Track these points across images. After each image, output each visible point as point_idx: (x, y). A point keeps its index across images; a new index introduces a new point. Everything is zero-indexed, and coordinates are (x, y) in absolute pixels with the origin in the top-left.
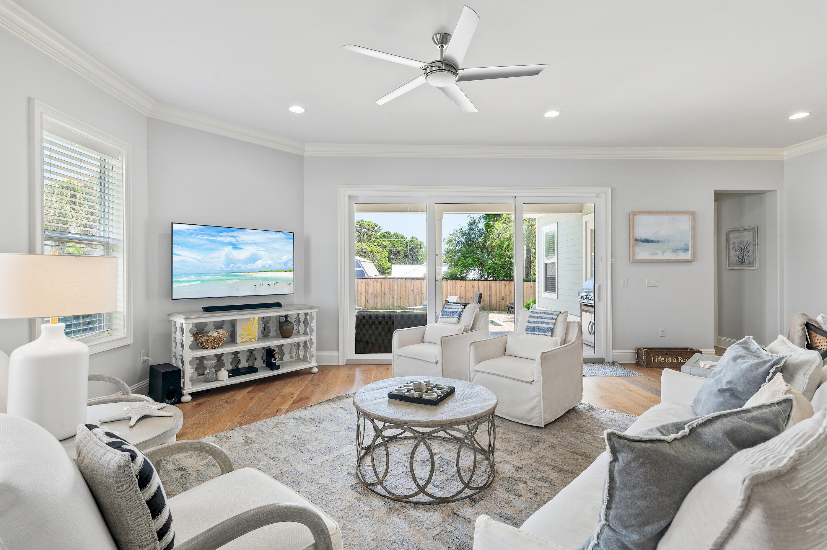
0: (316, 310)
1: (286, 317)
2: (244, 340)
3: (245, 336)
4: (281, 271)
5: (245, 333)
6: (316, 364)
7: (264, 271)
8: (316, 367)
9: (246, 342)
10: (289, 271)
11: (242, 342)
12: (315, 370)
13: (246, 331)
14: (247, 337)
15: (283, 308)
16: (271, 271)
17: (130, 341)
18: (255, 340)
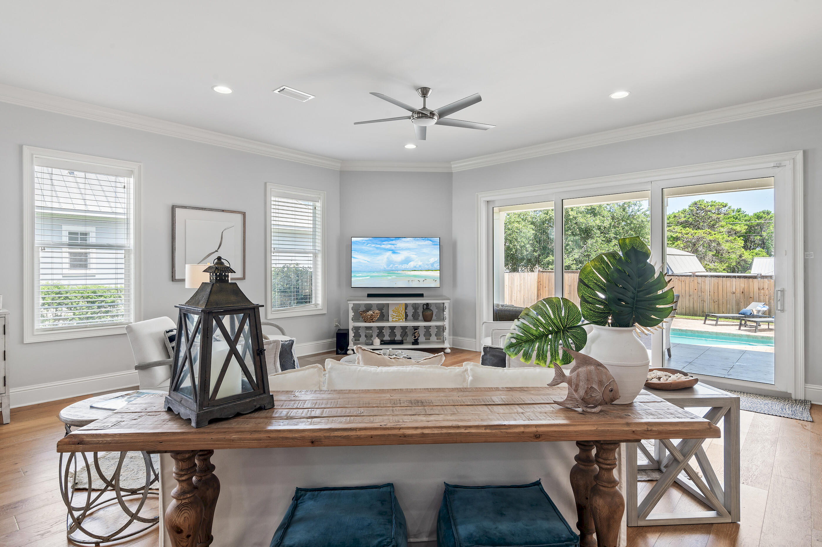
0: (448, 301)
1: (427, 304)
2: (394, 320)
3: (395, 317)
4: (429, 270)
5: (395, 315)
6: (449, 346)
7: (415, 270)
8: (449, 348)
9: (396, 321)
10: (435, 270)
11: (393, 321)
12: (448, 351)
13: (396, 313)
14: (397, 318)
15: (424, 298)
16: (421, 270)
17: (325, 312)
18: (403, 320)
